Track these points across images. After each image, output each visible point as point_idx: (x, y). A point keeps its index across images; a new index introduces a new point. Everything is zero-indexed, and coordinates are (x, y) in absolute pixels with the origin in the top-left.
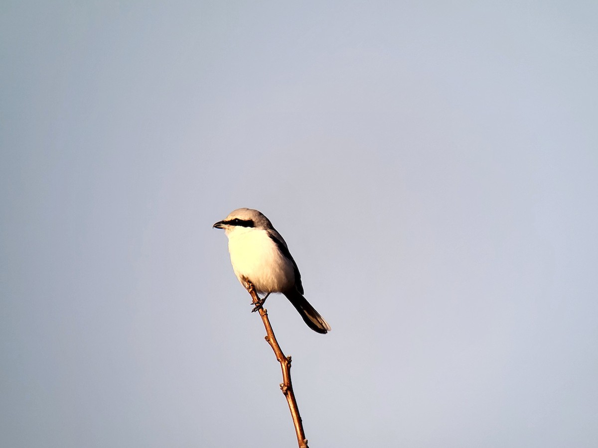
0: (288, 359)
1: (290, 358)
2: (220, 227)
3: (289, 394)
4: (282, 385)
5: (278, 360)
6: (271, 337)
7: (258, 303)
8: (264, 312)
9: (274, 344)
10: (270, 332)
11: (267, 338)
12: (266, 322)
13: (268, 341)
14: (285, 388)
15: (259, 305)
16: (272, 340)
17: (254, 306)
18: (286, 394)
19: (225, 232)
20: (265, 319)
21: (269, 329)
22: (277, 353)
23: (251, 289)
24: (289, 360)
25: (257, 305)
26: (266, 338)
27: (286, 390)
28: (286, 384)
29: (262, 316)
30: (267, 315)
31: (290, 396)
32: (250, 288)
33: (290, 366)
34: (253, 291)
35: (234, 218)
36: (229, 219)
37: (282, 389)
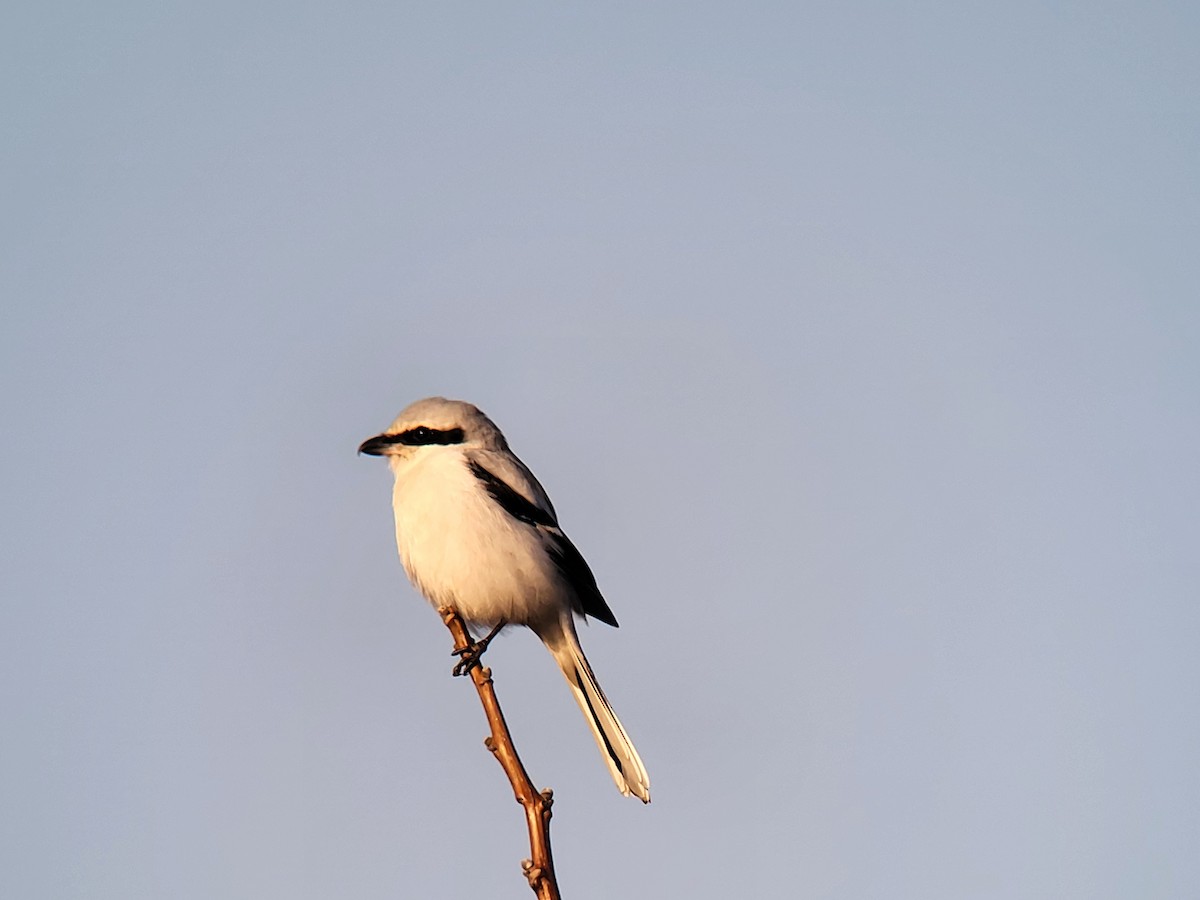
0: (544, 797)
1: (550, 794)
2: (374, 450)
3: (545, 888)
4: (529, 865)
5: (519, 800)
6: (501, 739)
7: (468, 650)
8: (485, 675)
9: (508, 759)
10: (497, 727)
11: (491, 744)
12: (489, 701)
13: (494, 750)
14: (536, 873)
15: (470, 658)
16: (502, 748)
17: (458, 659)
18: (537, 888)
19: (388, 462)
20: (487, 694)
21: (496, 719)
22: (516, 781)
23: (450, 617)
24: (546, 802)
25: (465, 655)
26: (488, 742)
27: (539, 878)
28: (539, 863)
29: (480, 686)
30: (491, 682)
31: (547, 894)
32: (449, 613)
33: (550, 815)
34: (457, 622)
35: (413, 425)
36: (400, 428)
37: (527, 873)
